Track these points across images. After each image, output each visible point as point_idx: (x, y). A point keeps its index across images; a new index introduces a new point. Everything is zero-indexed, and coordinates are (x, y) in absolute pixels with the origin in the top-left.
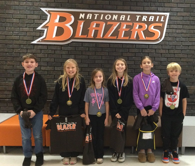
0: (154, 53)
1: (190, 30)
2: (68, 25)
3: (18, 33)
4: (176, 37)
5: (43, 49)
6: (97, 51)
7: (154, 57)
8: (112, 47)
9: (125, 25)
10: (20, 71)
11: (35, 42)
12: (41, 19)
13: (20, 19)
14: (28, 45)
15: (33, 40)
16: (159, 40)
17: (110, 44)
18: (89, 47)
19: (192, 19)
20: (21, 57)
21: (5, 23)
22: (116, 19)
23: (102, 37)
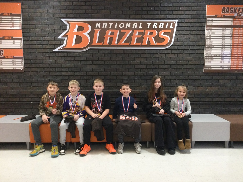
0: (164, 57)
1: (197, 35)
2: (86, 34)
3: (41, 42)
4: (184, 42)
5: (63, 57)
6: (112, 57)
7: (165, 61)
8: (126, 53)
9: (137, 32)
10: (43, 76)
11: (56, 50)
12: (61, 28)
13: (42, 29)
14: (50, 52)
15: (55, 49)
16: (169, 45)
17: (124, 50)
18: (104, 53)
19: (198, 24)
20: (44, 64)
21: (29, 33)
22: (129, 27)
23: (116, 44)
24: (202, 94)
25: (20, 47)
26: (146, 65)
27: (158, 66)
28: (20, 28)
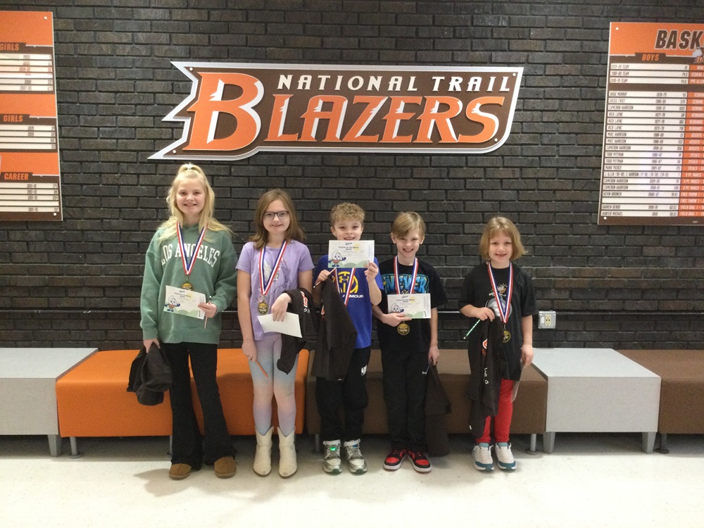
0: (481, 178)
1: (580, 113)
2: (248, 108)
3: (113, 132)
4: (541, 134)
6: (325, 177)
7: (482, 190)
8: (368, 164)
9: (402, 104)
10: (120, 234)
11: (159, 155)
12: (173, 90)
13: (116, 92)
14: (140, 163)
15: (154, 151)
16: (496, 142)
17: (362, 157)
18: (303, 166)
19: (584, 81)
20: (122, 196)
21: (78, 105)
22: (378, 88)
23: (339, 138)
24: (592, 289)
25: (49, 147)
26: (428, 203)
27: (462, 206)
28: (51, 89)
